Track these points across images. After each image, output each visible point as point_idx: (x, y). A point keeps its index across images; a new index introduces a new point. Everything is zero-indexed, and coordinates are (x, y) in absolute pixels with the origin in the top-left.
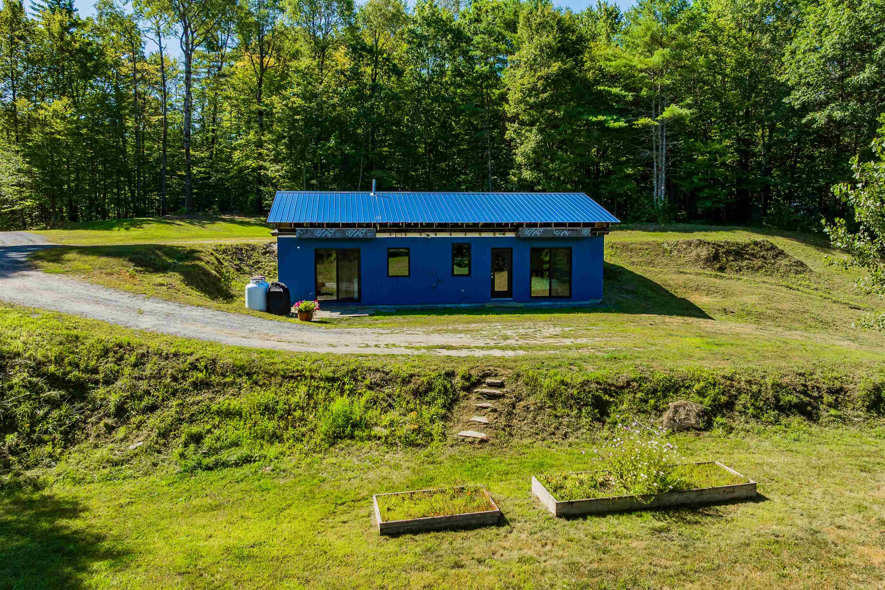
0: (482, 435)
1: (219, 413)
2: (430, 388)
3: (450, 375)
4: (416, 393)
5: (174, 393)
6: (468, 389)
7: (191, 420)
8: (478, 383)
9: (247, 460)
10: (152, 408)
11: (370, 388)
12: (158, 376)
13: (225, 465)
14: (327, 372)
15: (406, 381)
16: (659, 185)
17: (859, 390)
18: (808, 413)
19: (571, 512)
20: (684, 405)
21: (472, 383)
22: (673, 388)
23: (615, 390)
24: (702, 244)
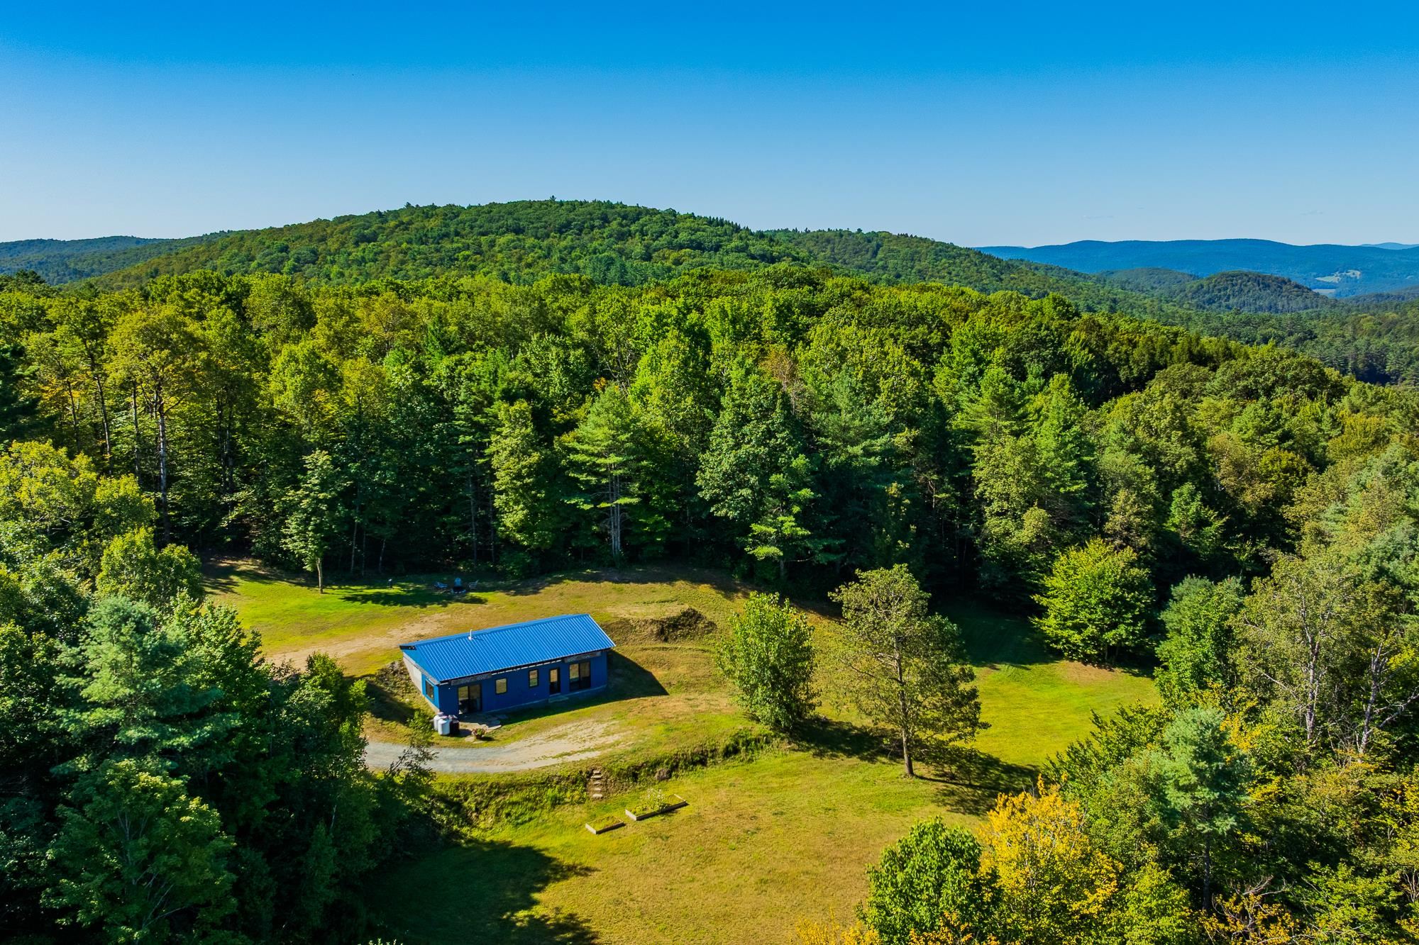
0: (601, 795)
1: (510, 804)
2: (577, 780)
3: (581, 772)
4: (574, 783)
5: (491, 798)
6: (589, 777)
7: (502, 808)
8: (592, 774)
9: (531, 819)
10: (486, 807)
11: (557, 783)
12: (481, 794)
13: (526, 822)
14: (539, 780)
15: (568, 779)
16: (616, 543)
17: (721, 749)
18: (703, 762)
19: (640, 819)
20: (662, 770)
21: (590, 774)
22: (657, 763)
23: (638, 768)
24: (653, 622)
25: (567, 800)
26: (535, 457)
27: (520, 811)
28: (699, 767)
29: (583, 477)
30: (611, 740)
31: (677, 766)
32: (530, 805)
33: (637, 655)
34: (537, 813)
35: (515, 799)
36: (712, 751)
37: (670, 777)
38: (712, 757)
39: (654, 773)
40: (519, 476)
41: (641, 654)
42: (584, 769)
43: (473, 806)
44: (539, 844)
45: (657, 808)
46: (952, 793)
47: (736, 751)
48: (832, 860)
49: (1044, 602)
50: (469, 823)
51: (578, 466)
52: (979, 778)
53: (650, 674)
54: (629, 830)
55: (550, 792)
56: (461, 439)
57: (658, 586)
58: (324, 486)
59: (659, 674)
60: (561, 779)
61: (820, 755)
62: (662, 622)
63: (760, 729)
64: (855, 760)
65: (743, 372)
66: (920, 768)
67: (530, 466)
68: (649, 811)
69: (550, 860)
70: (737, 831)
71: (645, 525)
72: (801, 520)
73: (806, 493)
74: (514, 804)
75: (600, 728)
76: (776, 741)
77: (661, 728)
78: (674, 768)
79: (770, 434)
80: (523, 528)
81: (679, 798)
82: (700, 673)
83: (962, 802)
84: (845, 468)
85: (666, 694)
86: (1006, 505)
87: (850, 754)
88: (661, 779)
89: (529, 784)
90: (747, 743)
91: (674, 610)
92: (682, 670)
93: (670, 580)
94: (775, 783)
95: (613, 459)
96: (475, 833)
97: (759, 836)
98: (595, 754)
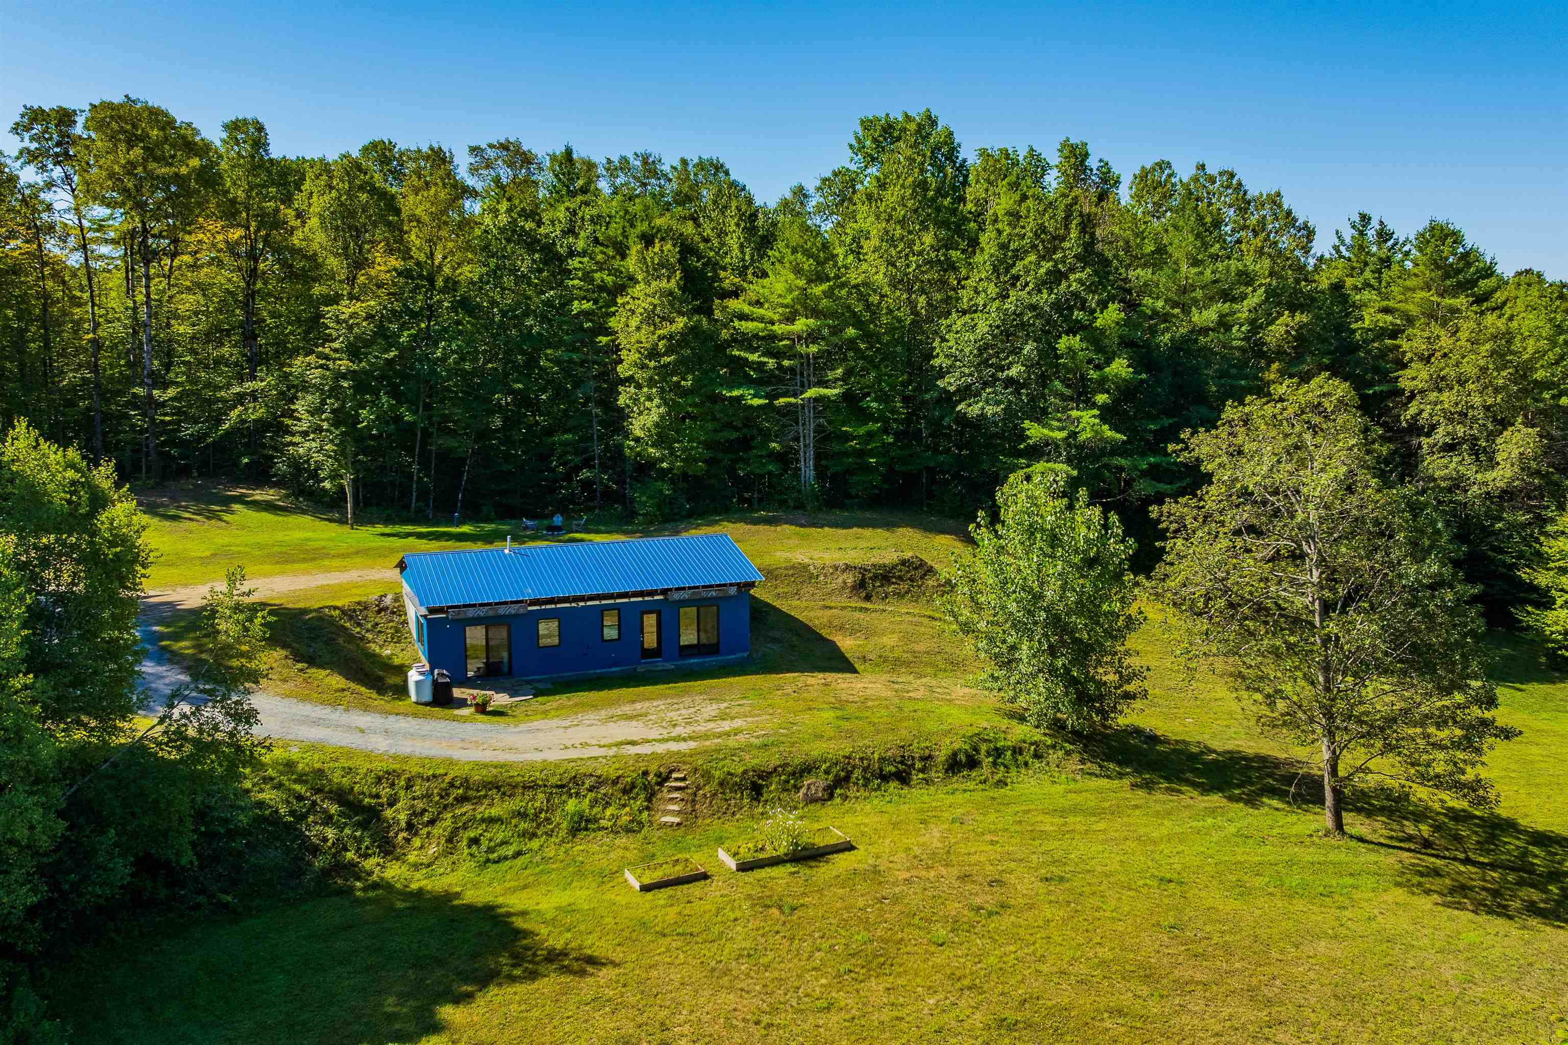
0: (677, 820)
1: (483, 820)
2: (633, 786)
3: (645, 773)
4: (625, 791)
5: (445, 807)
6: (661, 784)
7: (465, 827)
8: (667, 779)
9: (519, 854)
10: (432, 822)
11: (590, 790)
12: (428, 796)
13: (506, 858)
14: (554, 780)
15: (615, 782)
16: (808, 471)
17: (942, 755)
18: (903, 778)
19: (744, 867)
20: (816, 783)
21: (663, 779)
22: (807, 769)
23: (765, 775)
25: (603, 823)
26: (681, 323)
27: (500, 836)
28: (893, 785)
29: (753, 357)
30: (726, 726)
31: (847, 778)
32: (524, 825)
33: (812, 614)
34: (535, 844)
35: (494, 812)
36: (923, 759)
37: (831, 797)
38: (922, 770)
39: (797, 788)
40: (653, 354)
41: (820, 613)
42: (653, 768)
43: (403, 817)
44: (515, 902)
45: (783, 849)
46: (1436, 873)
47: (973, 763)
50: (388, 849)
51: (747, 341)
52: (1481, 847)
53: (833, 643)
54: (714, 890)
55: (572, 805)
56: (576, 306)
57: (868, 532)
59: (846, 644)
60: (601, 782)
61: (1148, 786)
62: (863, 570)
64: (1216, 799)
66: (1355, 823)
68: (769, 853)
69: (520, 934)
70: (954, 907)
72: (1107, 414)
74: (491, 821)
76: (1054, 756)
77: (829, 715)
78: (842, 781)
80: (662, 437)
81: (837, 835)
82: (921, 647)
84: (1183, 346)
85: (854, 671)
88: (813, 800)
89: (531, 787)
90: (998, 753)
91: (890, 557)
92: (889, 640)
93: (889, 525)
94: (1049, 824)
95: (801, 325)
96: (394, 872)
98: (683, 747)
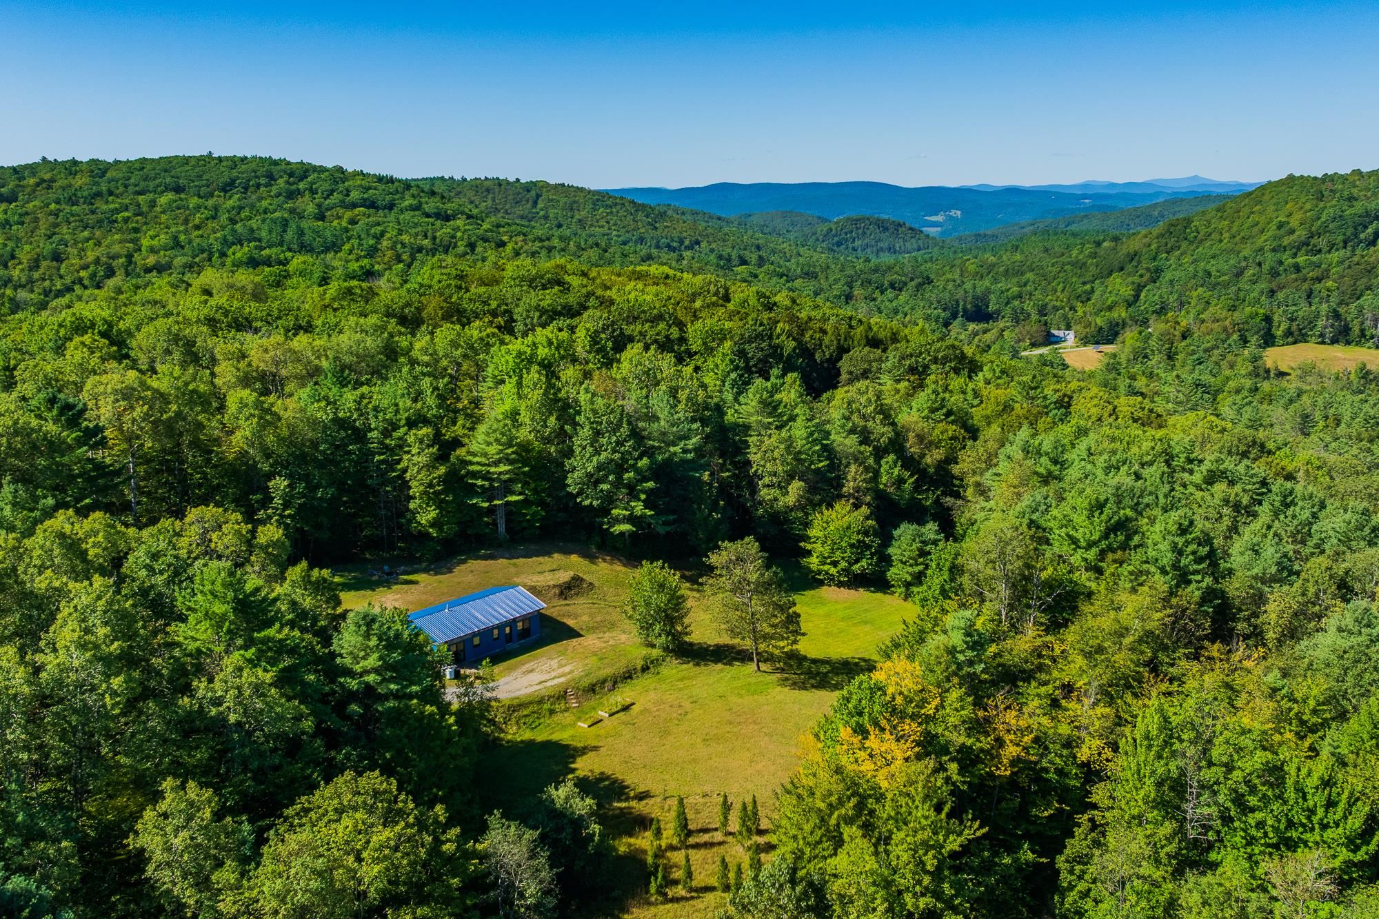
0: (579, 704)
1: (523, 716)
2: (559, 696)
3: (559, 692)
4: (558, 699)
5: (511, 714)
6: (565, 694)
7: (520, 718)
9: (540, 723)
10: (510, 719)
11: (549, 700)
13: (537, 725)
14: (536, 700)
15: (554, 697)
16: (502, 528)
17: (639, 667)
18: (630, 677)
19: (611, 715)
20: (609, 684)
21: (566, 692)
22: (604, 681)
23: (594, 685)
24: (555, 586)
25: (557, 710)
26: (442, 470)
27: (531, 720)
28: (629, 680)
29: (480, 482)
30: (567, 669)
31: (617, 681)
32: (536, 715)
33: (552, 611)
34: (543, 720)
35: (525, 713)
36: (634, 669)
37: (616, 688)
39: (604, 688)
40: (431, 485)
41: (555, 610)
42: (561, 690)
43: (502, 720)
44: (555, 737)
45: (620, 707)
46: (787, 679)
47: (648, 668)
48: (739, 723)
49: (809, 547)
50: (503, 731)
51: (475, 475)
52: (798, 668)
53: (564, 624)
54: (606, 722)
55: (545, 706)
56: (377, 458)
57: (541, 559)
58: (286, 505)
59: (571, 622)
60: (550, 697)
61: (698, 665)
62: (560, 586)
63: (656, 653)
64: (720, 666)
65: (589, 395)
66: (763, 667)
67: (439, 477)
68: (615, 710)
69: (567, 746)
70: (675, 715)
71: (525, 515)
72: (647, 504)
73: (650, 484)
74: (526, 716)
75: (554, 663)
76: (668, 659)
77: (595, 658)
78: (615, 683)
79: (620, 443)
80: (433, 524)
81: (629, 701)
82: (598, 619)
83: (794, 683)
84: (668, 462)
85: (580, 635)
86: (775, 480)
87: (716, 662)
88: (610, 690)
89: (531, 703)
90: (652, 662)
91: (564, 577)
92: (585, 618)
93: (548, 553)
94: (680, 684)
95: (503, 468)
96: (509, 737)
97: (689, 716)
98: (562, 680)
